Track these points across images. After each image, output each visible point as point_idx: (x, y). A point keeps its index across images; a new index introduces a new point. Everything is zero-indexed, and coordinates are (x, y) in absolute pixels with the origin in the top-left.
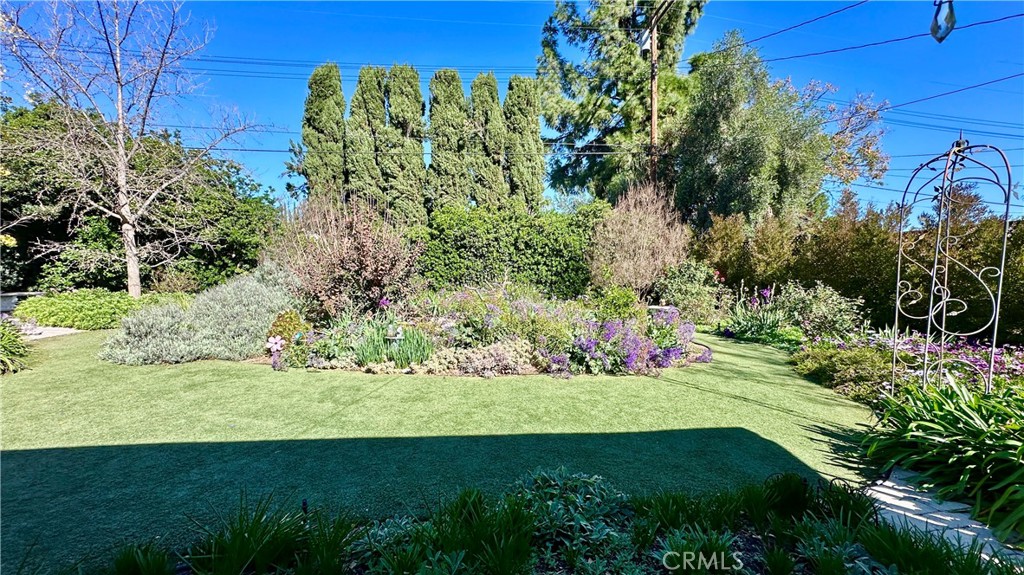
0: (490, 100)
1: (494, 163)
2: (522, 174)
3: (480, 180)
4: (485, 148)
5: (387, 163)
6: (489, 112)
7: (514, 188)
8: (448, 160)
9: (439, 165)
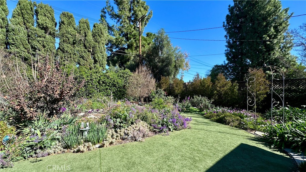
0: (87, 29)
1: (88, 52)
2: (99, 57)
3: (82, 57)
4: (85, 46)
5: (35, 43)
6: (87, 33)
7: (96, 62)
8: (67, 47)
9: (63, 49)
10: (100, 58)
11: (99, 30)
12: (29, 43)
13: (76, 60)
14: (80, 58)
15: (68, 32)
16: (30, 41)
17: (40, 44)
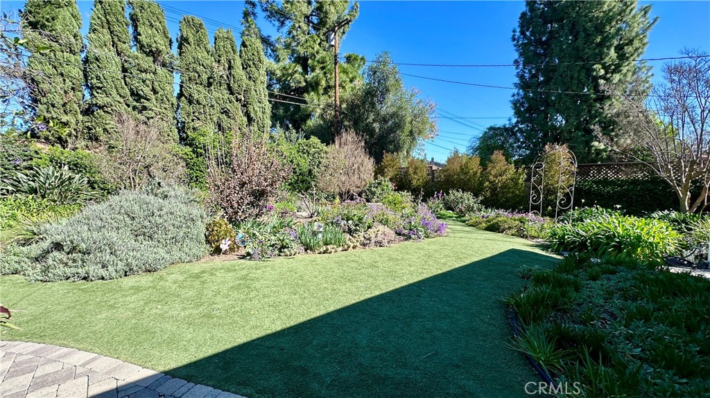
0: (232, 52)
1: (237, 101)
2: (256, 112)
3: (226, 112)
4: (229, 88)
6: (232, 61)
7: (250, 120)
8: (198, 92)
9: (190, 95)
10: (260, 114)
11: (256, 53)
12: (126, 84)
13: (215, 119)
14: (222, 113)
15: (196, 61)
16: (127, 79)
17: (148, 86)
